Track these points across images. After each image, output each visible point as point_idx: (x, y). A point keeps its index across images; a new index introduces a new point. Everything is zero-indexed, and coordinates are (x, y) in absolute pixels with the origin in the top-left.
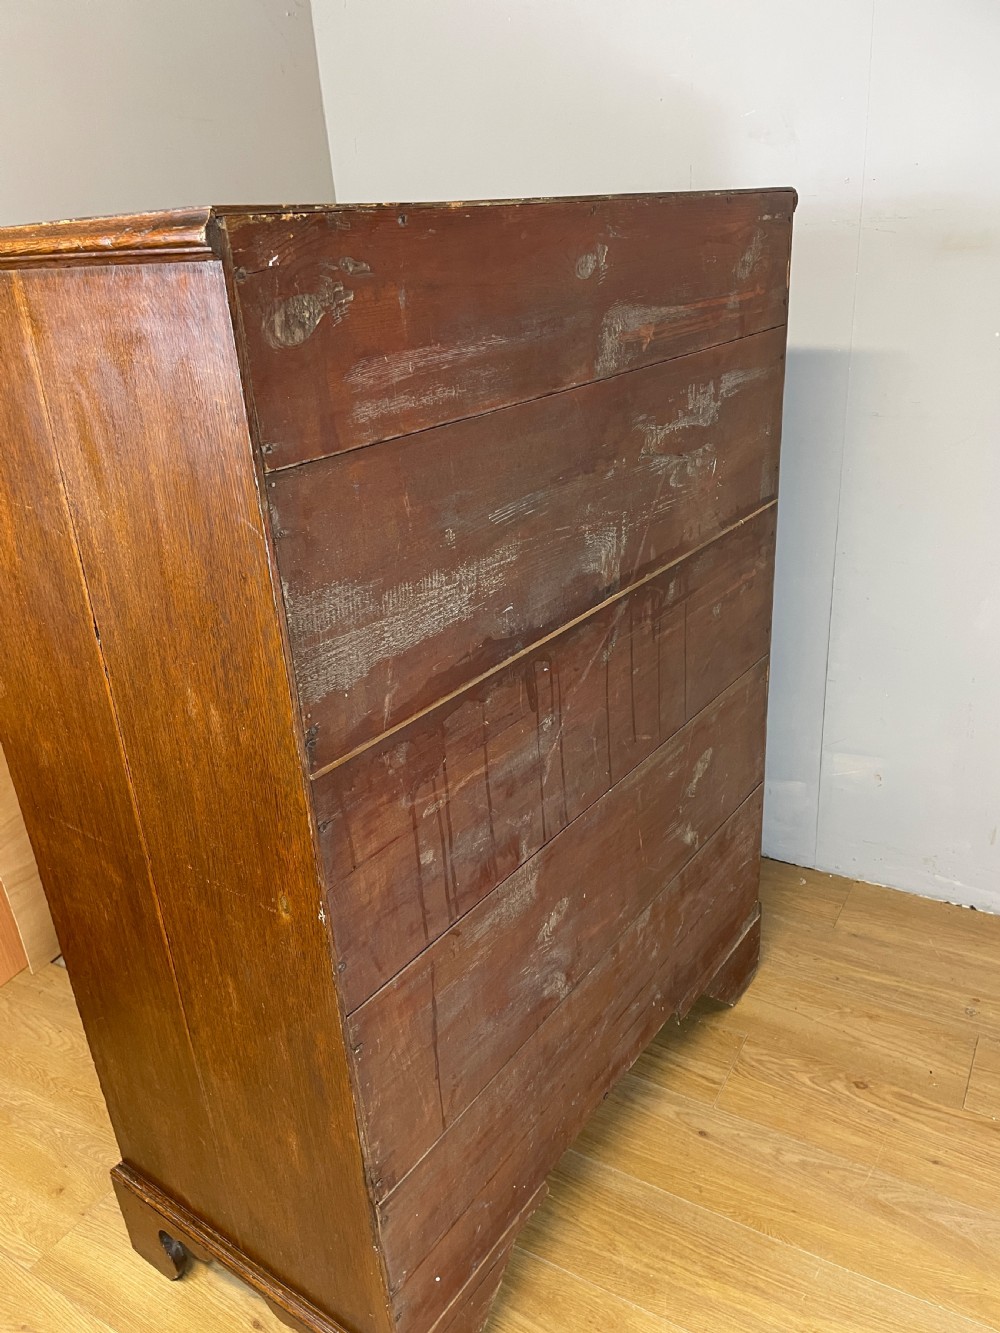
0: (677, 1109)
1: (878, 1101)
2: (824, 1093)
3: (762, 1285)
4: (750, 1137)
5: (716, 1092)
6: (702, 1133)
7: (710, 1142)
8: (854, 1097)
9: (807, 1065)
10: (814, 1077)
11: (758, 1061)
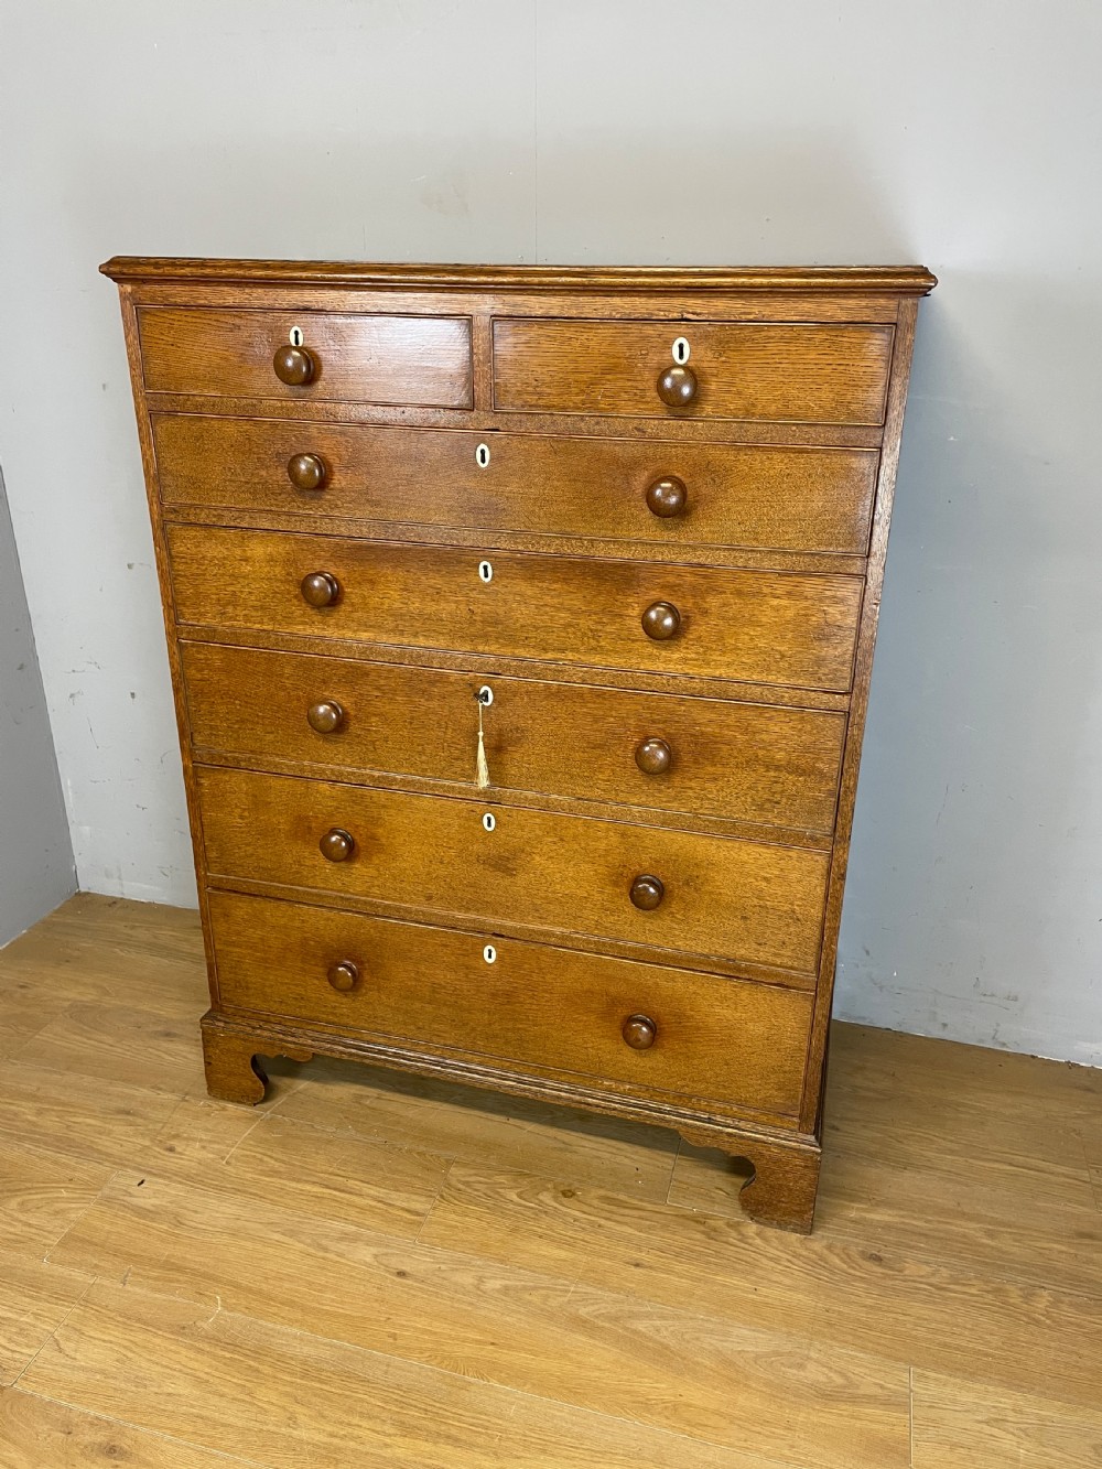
0: (374, 1250)
1: (586, 1208)
2: (532, 1208)
3: (454, 1432)
4: (453, 1270)
5: (420, 1224)
6: (401, 1274)
7: (408, 1282)
8: (560, 1207)
9: (515, 1181)
10: (521, 1192)
11: (467, 1183)
